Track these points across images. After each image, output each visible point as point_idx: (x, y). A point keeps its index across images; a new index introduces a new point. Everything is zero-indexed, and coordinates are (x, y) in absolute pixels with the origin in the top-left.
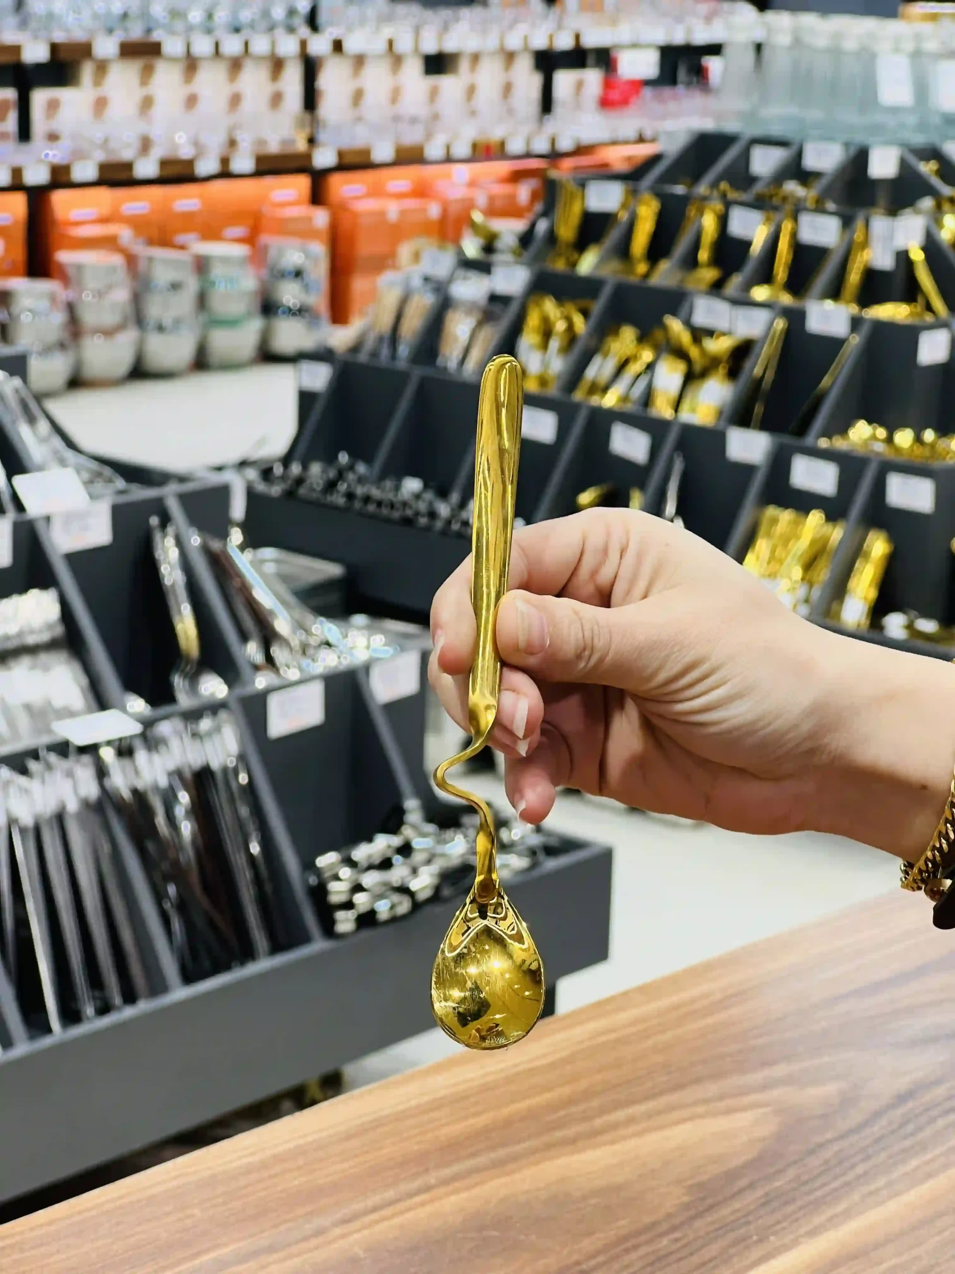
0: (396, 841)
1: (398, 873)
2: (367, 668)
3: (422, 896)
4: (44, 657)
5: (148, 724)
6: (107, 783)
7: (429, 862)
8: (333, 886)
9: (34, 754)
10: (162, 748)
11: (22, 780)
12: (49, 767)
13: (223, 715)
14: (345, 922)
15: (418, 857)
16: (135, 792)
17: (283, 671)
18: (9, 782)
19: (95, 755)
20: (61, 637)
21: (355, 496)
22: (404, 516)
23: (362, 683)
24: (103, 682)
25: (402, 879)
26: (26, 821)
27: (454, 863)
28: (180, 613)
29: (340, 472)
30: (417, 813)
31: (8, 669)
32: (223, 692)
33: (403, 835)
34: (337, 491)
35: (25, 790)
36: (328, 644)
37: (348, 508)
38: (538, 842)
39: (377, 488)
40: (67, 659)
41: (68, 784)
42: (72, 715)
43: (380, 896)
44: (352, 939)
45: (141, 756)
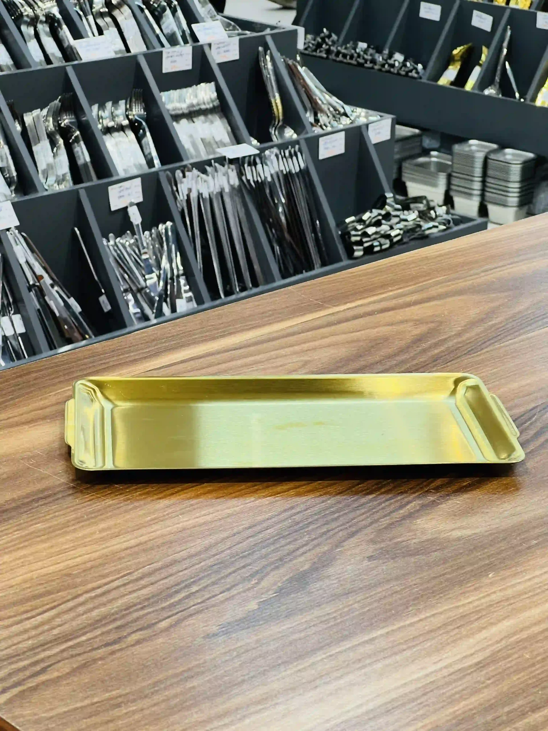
0: (383, 212)
1: (384, 228)
2: (367, 126)
3: (395, 240)
4: (210, 116)
5: (262, 150)
6: (244, 178)
7: (398, 223)
8: (353, 233)
9: (209, 163)
10: (269, 163)
11: (204, 176)
12: (216, 170)
13: (297, 147)
14: (358, 253)
15: (395, 220)
16: (256, 183)
17: (324, 127)
18: (198, 176)
19: (238, 165)
20: (218, 107)
21: (333, 51)
22: (358, 62)
23: (364, 133)
24: (238, 129)
25: (385, 232)
26: (206, 195)
27: (410, 224)
28: (274, 97)
29: (323, 39)
30: (392, 199)
31: (194, 122)
32: (295, 136)
33: (386, 209)
34: (322, 49)
35: (205, 181)
36: (345, 115)
37: (327, 58)
38: (449, 217)
39: (344, 47)
40: (220, 118)
41: (225, 179)
42: (225, 145)
43: (375, 239)
44: (361, 259)
45: (259, 166)
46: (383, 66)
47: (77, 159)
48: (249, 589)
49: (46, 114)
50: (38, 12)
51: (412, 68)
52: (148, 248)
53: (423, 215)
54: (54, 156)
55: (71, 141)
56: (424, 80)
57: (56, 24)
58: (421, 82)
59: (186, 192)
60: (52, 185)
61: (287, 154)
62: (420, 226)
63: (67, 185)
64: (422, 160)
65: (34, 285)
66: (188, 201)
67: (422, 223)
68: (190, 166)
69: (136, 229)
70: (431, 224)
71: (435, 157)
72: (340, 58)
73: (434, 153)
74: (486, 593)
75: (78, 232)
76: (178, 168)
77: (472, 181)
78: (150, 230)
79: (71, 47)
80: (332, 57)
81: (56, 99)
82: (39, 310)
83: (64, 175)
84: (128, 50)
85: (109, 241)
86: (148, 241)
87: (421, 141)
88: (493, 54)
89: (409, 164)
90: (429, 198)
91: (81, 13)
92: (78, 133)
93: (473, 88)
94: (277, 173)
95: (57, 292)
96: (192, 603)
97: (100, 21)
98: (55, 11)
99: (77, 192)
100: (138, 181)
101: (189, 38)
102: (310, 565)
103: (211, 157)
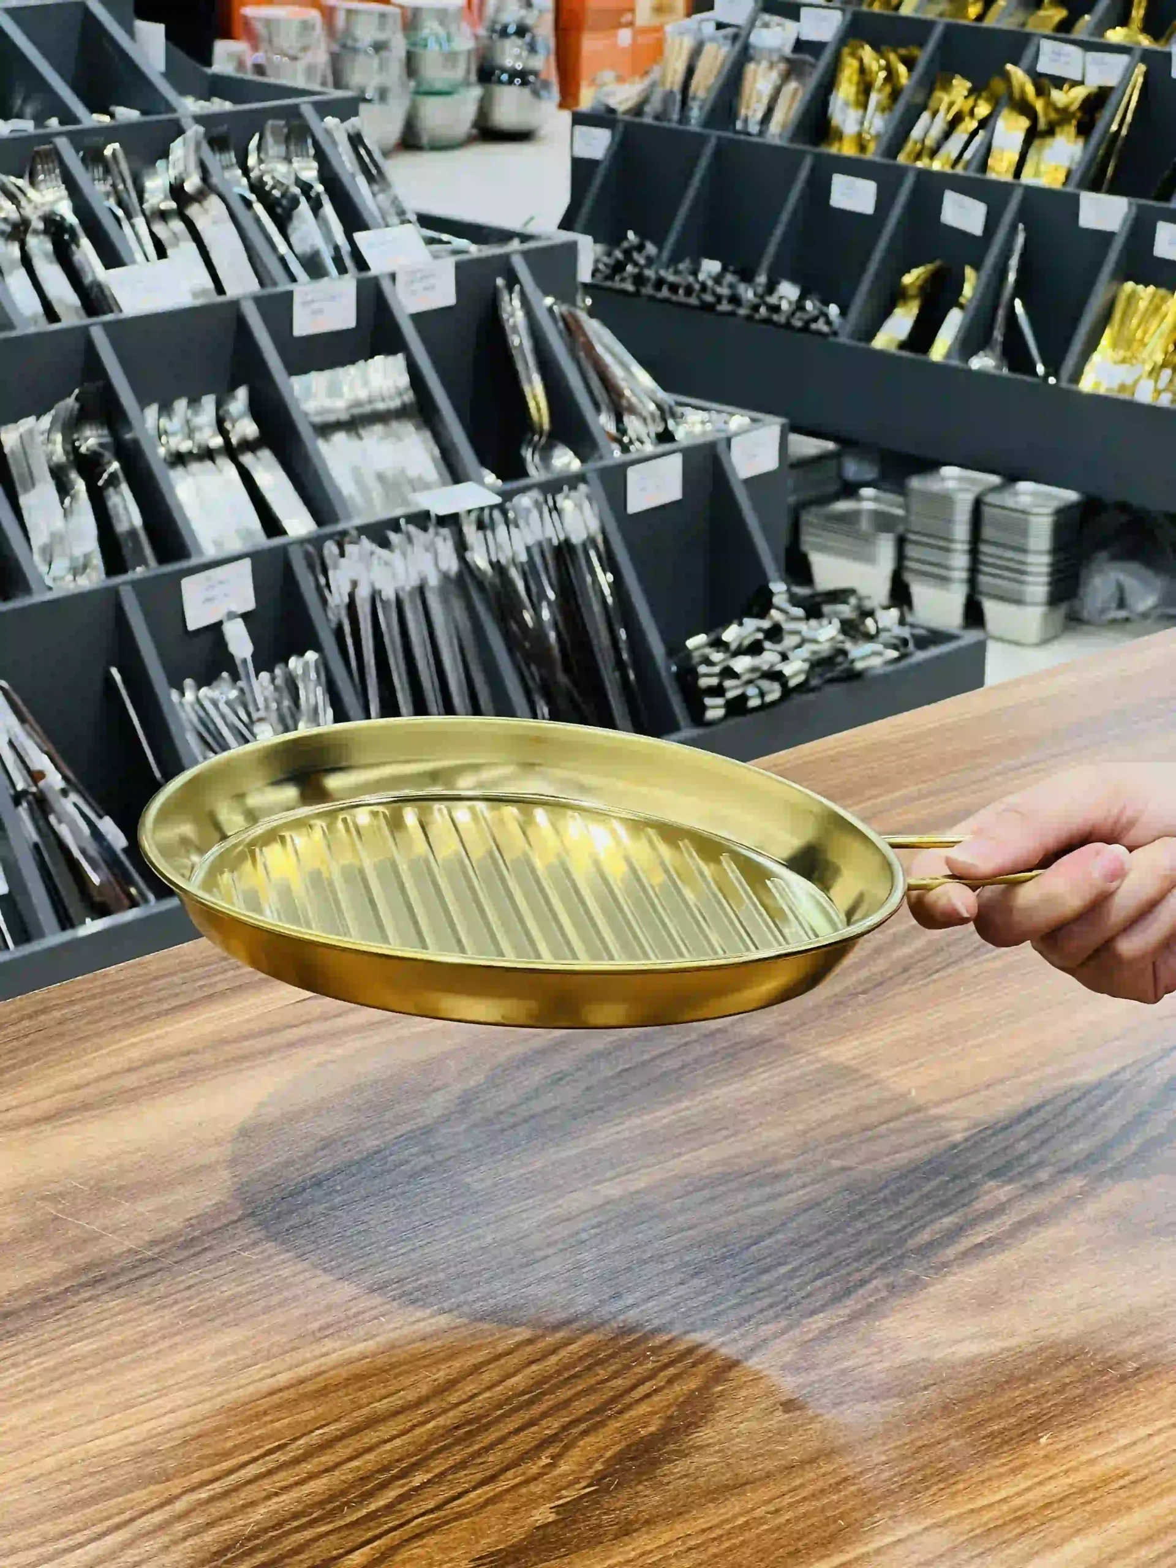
0: (766, 624)
1: (769, 658)
2: (729, 440)
3: (792, 683)
4: (395, 425)
5: (507, 496)
6: (468, 555)
7: (799, 646)
8: (703, 669)
9: (394, 525)
10: (521, 524)
11: (384, 553)
12: (410, 539)
13: (582, 487)
14: (715, 709)
15: (789, 641)
16: (497, 566)
17: (638, 445)
18: (372, 553)
19: (454, 528)
20: (411, 404)
21: (648, 279)
22: (703, 302)
23: (723, 457)
24: (457, 452)
25: (772, 666)
26: (389, 594)
27: (825, 648)
28: (530, 381)
29: (627, 253)
30: (785, 597)
31: (360, 437)
32: (576, 465)
33: (771, 618)
34: (625, 275)
35: (387, 564)
37: (637, 293)
38: (905, 632)
39: (671, 270)
40: (418, 428)
41: (429, 557)
42: (427, 486)
43: (750, 682)
44: (720, 727)
45: (501, 529)
46: (756, 308)
47: (114, 521)
48: (534, 1478)
49: (48, 426)
50: (29, 211)
51: (816, 312)
52: (267, 708)
53: (851, 629)
54: (65, 515)
55: (100, 483)
56: (843, 339)
57: (66, 237)
58: (838, 345)
59: (346, 589)
60: (62, 578)
62: (844, 653)
63: (94, 578)
64: (843, 506)
65: (25, 793)
66: (352, 607)
67: (848, 646)
68: (354, 533)
69: (241, 670)
70: (868, 647)
71: (869, 499)
72: (665, 293)
73: (867, 492)
74: (1036, 1480)
75: (118, 677)
76: (330, 536)
77: (948, 550)
78: (271, 670)
79: (99, 286)
80: (648, 290)
81: (69, 395)
82: (36, 846)
83: (87, 557)
84: (220, 289)
85: (183, 694)
86: (267, 693)
87: (840, 468)
88: (988, 285)
89: (817, 515)
90: (862, 590)
91: (120, 213)
92: (115, 466)
93: (948, 355)
94: (540, 544)
95: (75, 805)
96: (416, 1511)
97: (160, 229)
98: (65, 210)
99: (114, 592)
100: (246, 564)
101: (349, 262)
102: (661, 1422)
103: (399, 512)
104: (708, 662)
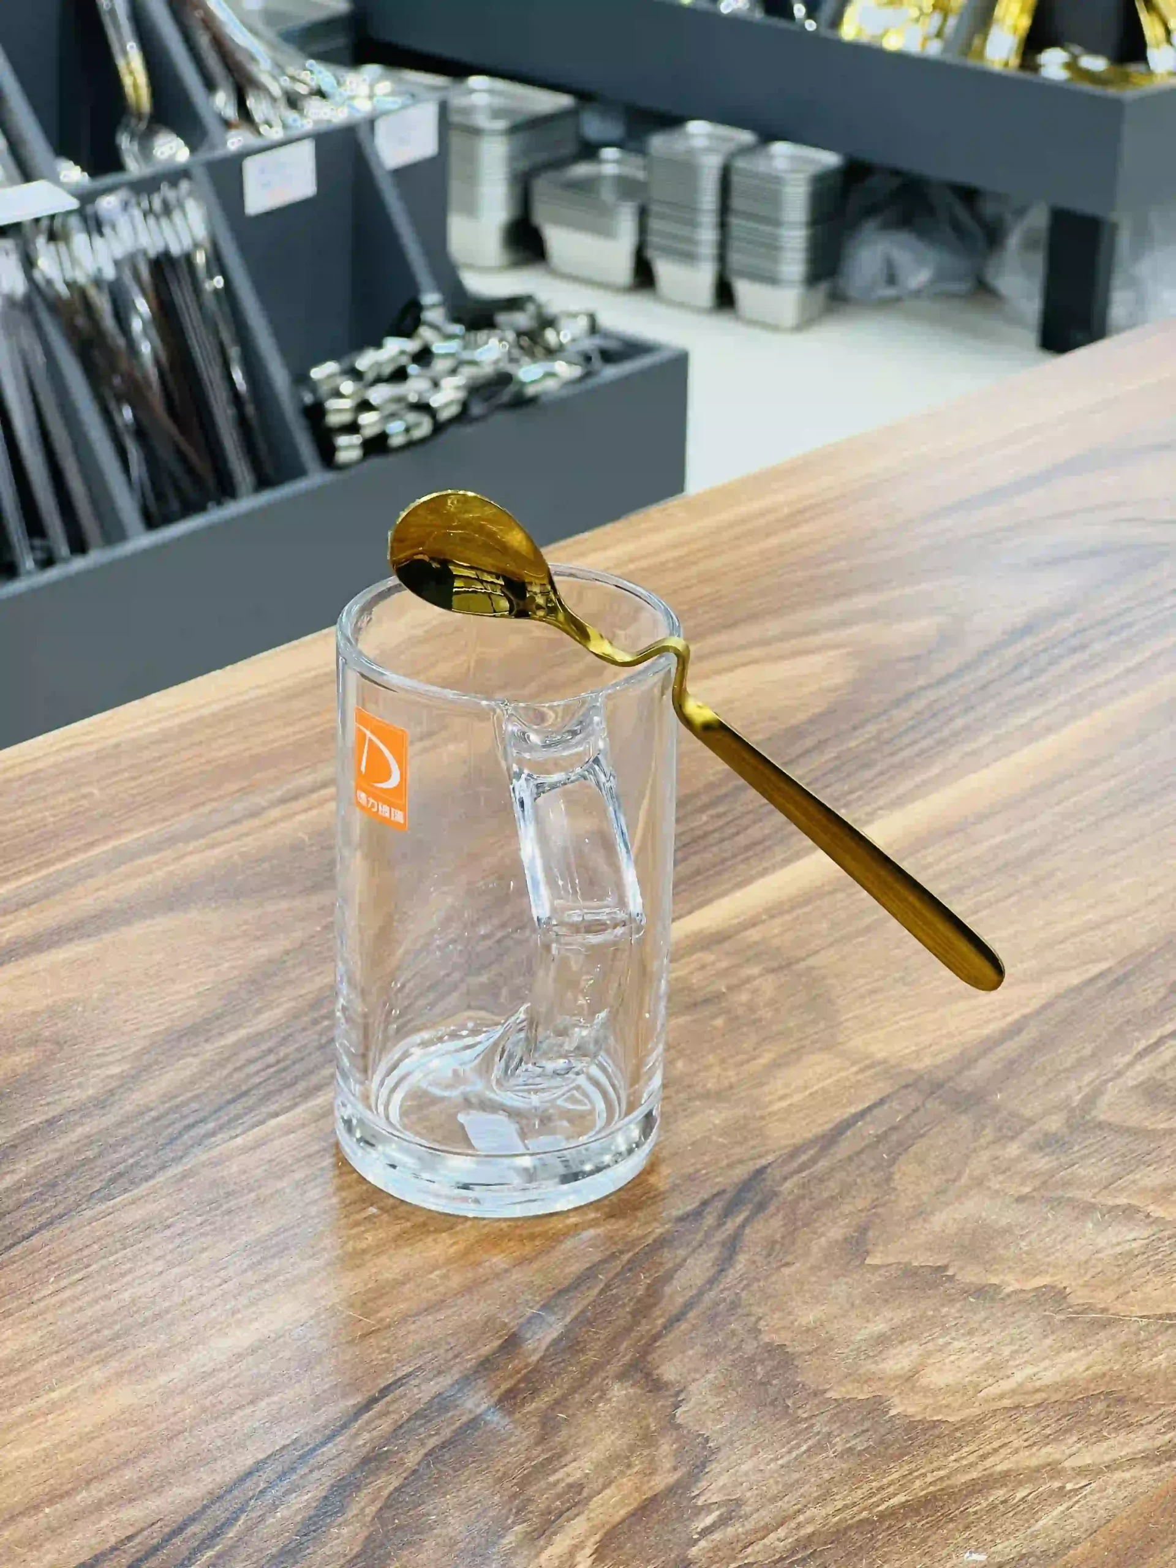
0: (411, 346)
1: (415, 387)
2: (371, 123)
3: (445, 415)
5: (87, 198)
6: (37, 275)
7: (453, 372)
8: (332, 404)
10: (107, 230)
13: (184, 185)
14: (348, 449)
15: (440, 366)
16: (69, 285)
17: (263, 129)
19: (19, 240)
23: (366, 144)
24: (26, 142)
25: (420, 394)
27: (487, 372)
28: (125, 53)
30: (439, 310)
32: (183, 156)
33: (421, 338)
36: (321, 94)
38: (593, 343)
44: (352, 472)
45: (80, 239)
61: (157, 204)
62: (511, 376)
64: (582, 170)
67: (519, 366)
70: (546, 367)
71: (611, 162)
73: (609, 153)
77: (693, 224)
87: (578, 127)
89: (551, 182)
94: (131, 256)
104: (338, 394)
